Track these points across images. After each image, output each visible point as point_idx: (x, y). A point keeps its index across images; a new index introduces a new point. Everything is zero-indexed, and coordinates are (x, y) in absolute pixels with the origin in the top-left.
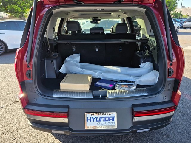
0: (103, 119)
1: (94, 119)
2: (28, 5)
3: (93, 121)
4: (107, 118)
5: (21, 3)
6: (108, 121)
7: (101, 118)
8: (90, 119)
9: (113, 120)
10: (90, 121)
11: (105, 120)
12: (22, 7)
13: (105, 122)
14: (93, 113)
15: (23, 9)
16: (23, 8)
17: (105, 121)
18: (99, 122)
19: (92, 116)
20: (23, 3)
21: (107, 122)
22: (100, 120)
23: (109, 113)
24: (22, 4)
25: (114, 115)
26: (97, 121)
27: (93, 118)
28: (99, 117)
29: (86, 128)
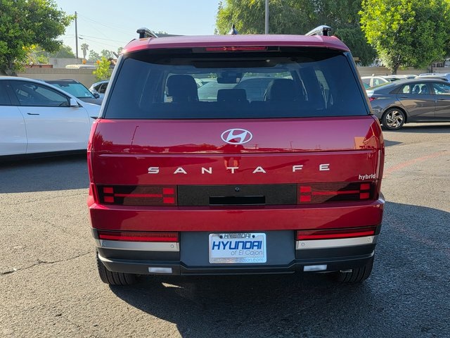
0: (241, 245)
1: (225, 246)
2: (29, 35)
3: (224, 249)
4: (249, 244)
5: (8, 30)
6: (250, 248)
7: (237, 244)
8: (219, 246)
9: (259, 246)
10: (219, 249)
11: (244, 247)
12: (11, 41)
13: (245, 250)
14: (223, 235)
15: (14, 47)
16: (15, 42)
17: (246, 248)
18: (234, 250)
19: (221, 240)
20: (14, 28)
21: (248, 251)
22: (236, 247)
23: (252, 234)
24: (12, 31)
25: (261, 237)
26: (230, 248)
27: (223, 242)
28: (234, 241)
29: (211, 261)
